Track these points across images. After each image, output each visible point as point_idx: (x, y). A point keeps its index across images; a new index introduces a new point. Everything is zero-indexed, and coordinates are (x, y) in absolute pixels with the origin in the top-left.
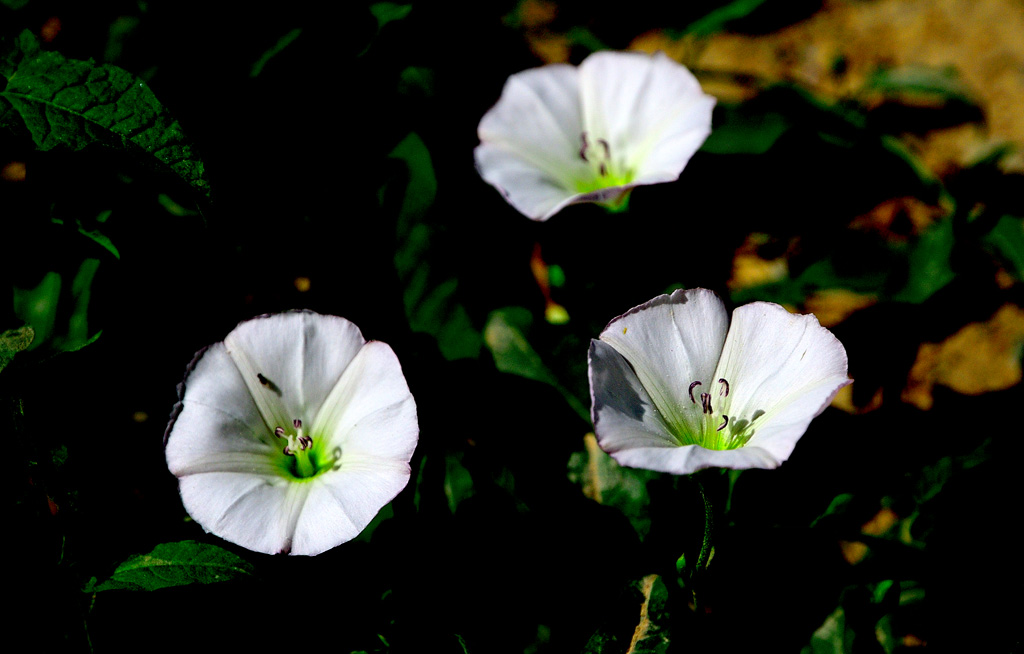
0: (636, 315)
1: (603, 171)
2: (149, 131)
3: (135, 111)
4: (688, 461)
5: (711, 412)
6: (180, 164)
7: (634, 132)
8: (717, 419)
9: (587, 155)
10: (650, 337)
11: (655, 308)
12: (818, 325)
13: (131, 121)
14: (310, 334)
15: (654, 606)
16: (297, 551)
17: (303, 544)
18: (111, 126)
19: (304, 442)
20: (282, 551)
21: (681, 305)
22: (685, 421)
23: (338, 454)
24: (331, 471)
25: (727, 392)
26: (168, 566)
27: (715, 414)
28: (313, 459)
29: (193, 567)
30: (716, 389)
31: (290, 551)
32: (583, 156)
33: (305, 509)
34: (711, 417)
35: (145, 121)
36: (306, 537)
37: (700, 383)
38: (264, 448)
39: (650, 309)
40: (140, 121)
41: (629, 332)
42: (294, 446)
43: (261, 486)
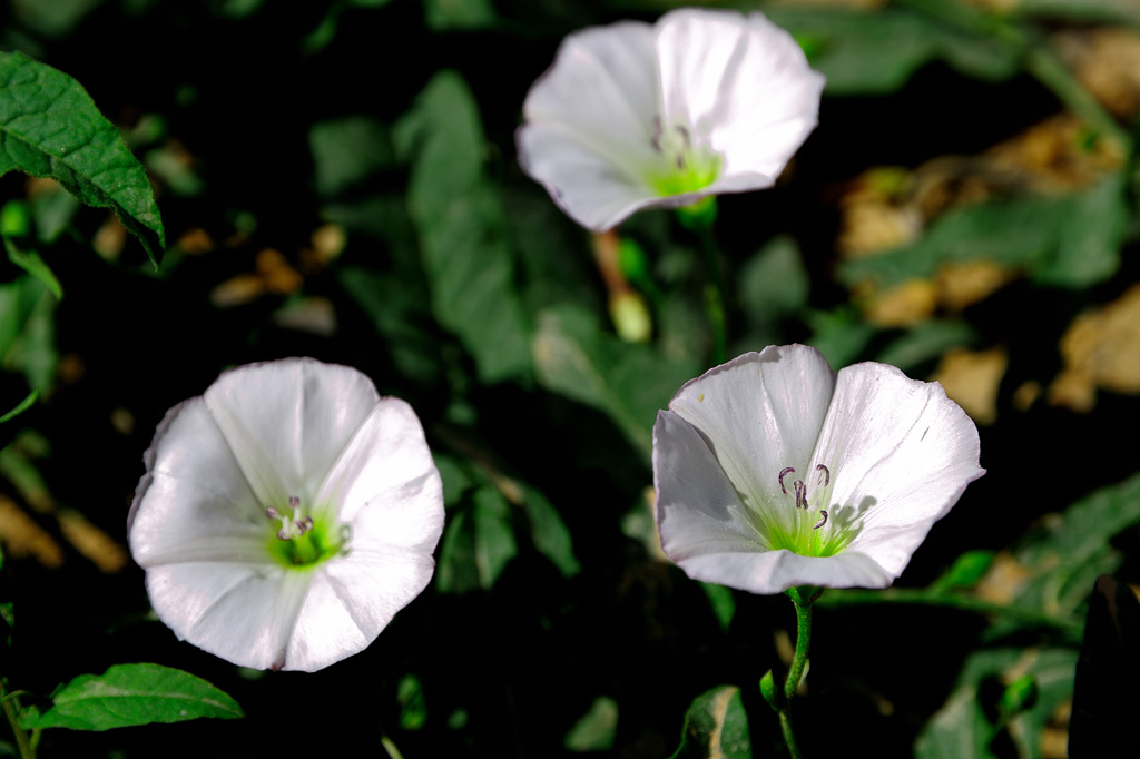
0: (716, 377)
1: (680, 163)
2: (86, 150)
3: (70, 124)
4: (775, 574)
5: (806, 506)
6: (123, 193)
7: (720, 113)
8: (813, 514)
9: (662, 144)
10: (733, 405)
11: (740, 368)
12: (943, 396)
13: (64, 136)
14: (311, 389)
15: (728, 734)
16: (292, 666)
17: (299, 656)
18: (39, 143)
19: (302, 526)
20: (274, 666)
21: (772, 363)
22: (774, 513)
23: (346, 533)
24: (337, 558)
25: (827, 481)
26: (124, 697)
27: (811, 507)
28: (315, 541)
29: (154, 700)
30: (812, 478)
31: (284, 665)
32: (655, 145)
33: (303, 611)
34: (806, 513)
35: (81, 138)
36: (304, 647)
37: (793, 470)
38: (254, 529)
39: (733, 369)
40: (76, 137)
41: (707, 400)
42: (289, 529)
43: (249, 580)
